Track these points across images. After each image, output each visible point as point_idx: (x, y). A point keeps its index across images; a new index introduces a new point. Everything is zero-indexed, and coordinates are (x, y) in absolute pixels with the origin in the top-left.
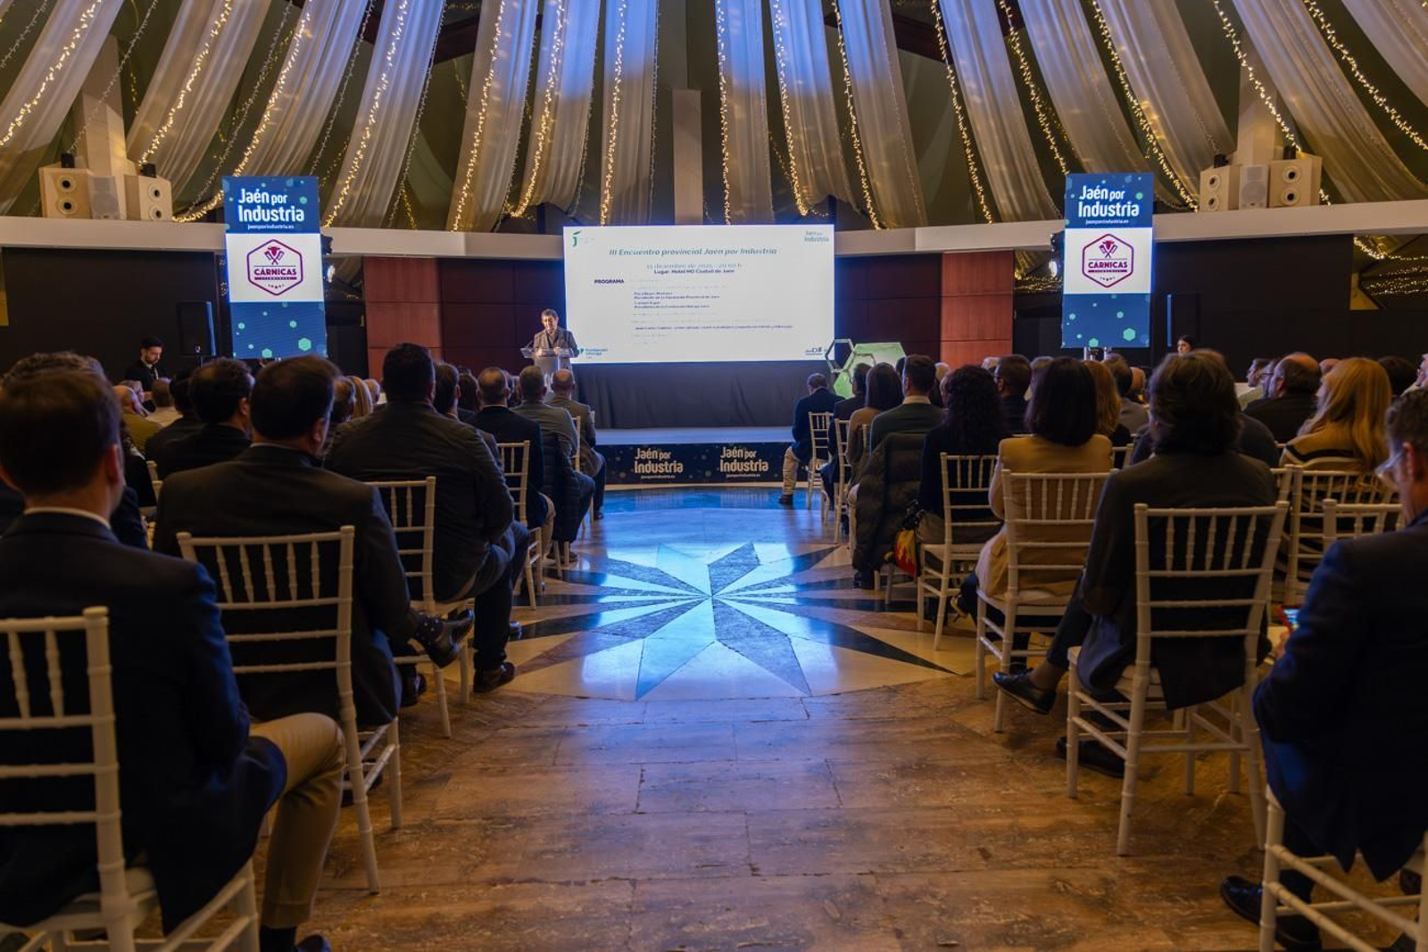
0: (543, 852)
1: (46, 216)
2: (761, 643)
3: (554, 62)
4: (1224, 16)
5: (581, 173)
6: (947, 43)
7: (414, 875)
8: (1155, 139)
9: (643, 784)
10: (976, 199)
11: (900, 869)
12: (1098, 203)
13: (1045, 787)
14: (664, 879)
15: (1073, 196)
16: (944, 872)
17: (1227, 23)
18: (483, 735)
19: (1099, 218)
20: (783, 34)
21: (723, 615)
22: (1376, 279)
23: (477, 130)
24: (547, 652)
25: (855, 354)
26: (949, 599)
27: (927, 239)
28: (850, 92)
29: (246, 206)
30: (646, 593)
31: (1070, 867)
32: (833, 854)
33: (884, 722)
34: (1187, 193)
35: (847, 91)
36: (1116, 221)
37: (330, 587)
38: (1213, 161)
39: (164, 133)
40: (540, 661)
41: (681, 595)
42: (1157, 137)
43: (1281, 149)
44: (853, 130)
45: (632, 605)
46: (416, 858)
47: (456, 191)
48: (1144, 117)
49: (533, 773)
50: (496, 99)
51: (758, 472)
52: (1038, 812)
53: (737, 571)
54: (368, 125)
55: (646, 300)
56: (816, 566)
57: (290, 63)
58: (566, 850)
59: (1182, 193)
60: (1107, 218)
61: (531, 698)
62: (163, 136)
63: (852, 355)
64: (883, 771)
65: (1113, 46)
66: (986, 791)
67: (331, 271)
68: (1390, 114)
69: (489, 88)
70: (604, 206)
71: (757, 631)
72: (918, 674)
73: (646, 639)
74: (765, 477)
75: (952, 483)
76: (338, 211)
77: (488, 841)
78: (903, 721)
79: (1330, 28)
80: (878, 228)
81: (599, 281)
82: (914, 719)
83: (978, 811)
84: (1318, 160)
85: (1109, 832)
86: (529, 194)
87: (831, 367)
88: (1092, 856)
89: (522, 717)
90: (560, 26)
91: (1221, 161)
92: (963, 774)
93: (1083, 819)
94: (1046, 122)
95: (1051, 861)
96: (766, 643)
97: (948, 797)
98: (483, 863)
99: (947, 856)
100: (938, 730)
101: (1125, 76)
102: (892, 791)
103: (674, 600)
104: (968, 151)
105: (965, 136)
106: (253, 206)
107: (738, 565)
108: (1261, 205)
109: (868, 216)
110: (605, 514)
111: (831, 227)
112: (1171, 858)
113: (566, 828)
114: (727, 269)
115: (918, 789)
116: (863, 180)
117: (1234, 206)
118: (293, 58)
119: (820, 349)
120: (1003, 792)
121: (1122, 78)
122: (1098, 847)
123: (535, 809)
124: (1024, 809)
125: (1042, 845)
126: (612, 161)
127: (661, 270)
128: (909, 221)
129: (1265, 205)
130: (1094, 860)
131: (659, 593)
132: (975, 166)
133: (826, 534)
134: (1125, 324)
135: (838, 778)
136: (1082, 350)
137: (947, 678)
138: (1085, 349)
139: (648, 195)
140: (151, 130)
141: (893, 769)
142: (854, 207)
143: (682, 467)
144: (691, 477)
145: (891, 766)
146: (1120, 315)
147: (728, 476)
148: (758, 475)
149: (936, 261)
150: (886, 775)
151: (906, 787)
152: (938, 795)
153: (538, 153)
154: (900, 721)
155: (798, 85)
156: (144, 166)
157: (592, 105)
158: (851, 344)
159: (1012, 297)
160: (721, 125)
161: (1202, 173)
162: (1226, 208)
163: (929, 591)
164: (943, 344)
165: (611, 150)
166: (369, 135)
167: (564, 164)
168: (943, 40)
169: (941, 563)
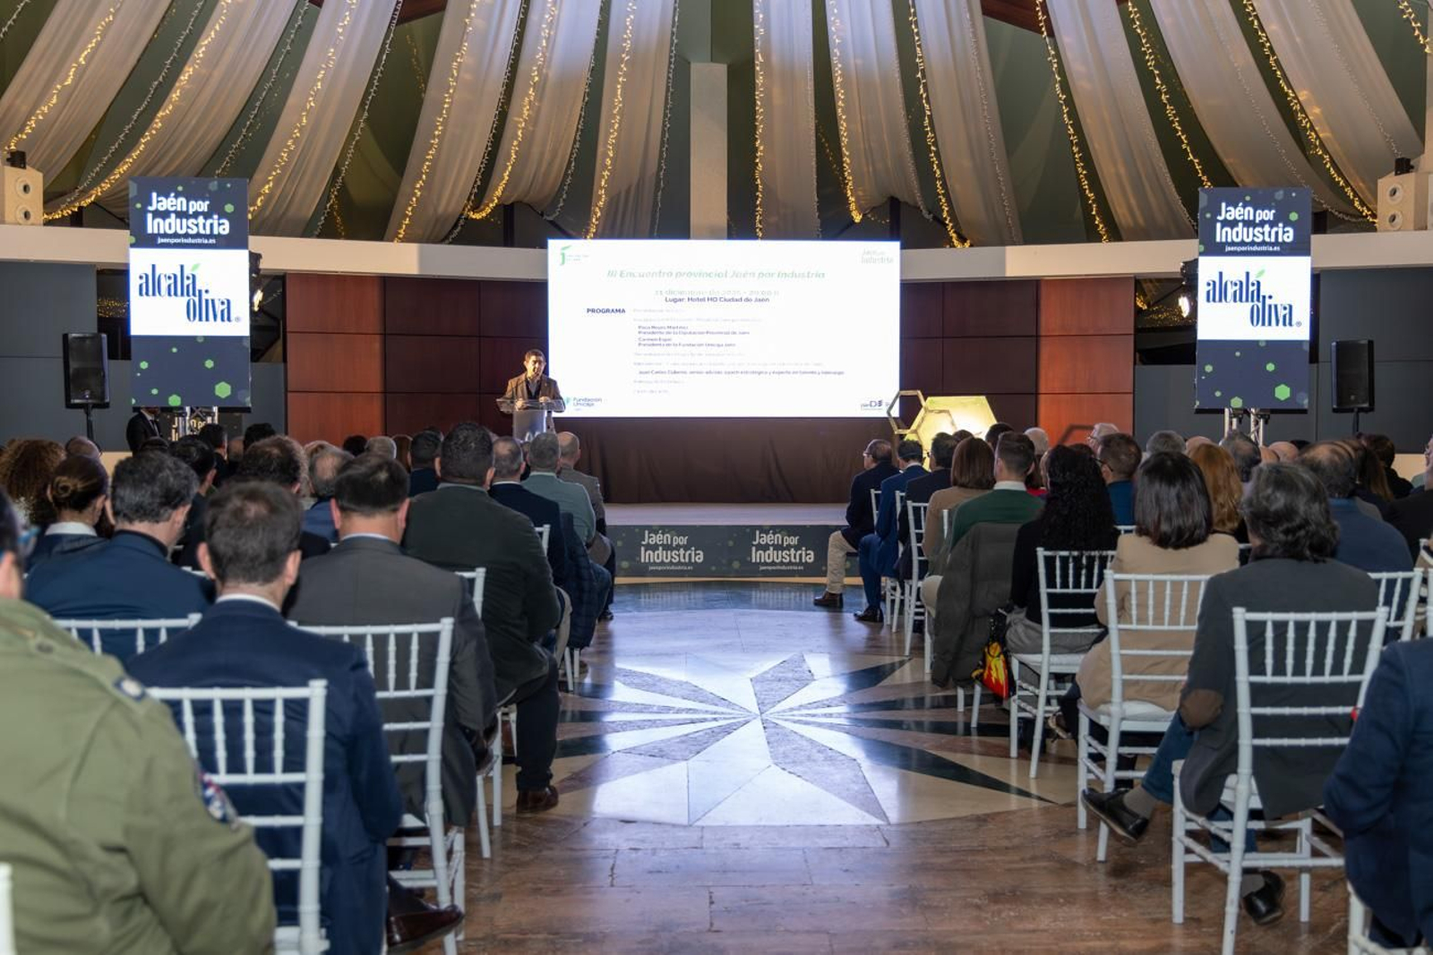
2: (826, 768)
3: (545, 33)
5: (568, 167)
6: (1048, 18)
8: (1317, 137)
9: (713, 906)
10: (1087, 208)
12: (1241, 225)
13: (1149, 914)
15: (1208, 215)
18: (528, 857)
19: (1243, 243)
21: (775, 735)
23: (441, 115)
25: (926, 410)
26: (1046, 719)
27: (1022, 261)
28: (924, 76)
29: (157, 214)
30: (679, 711)
33: (973, 851)
34: (1362, 204)
35: (919, 75)
36: (1264, 248)
38: (1393, 166)
39: (43, 114)
40: (572, 783)
41: (722, 713)
42: (1321, 135)
44: (926, 122)
45: (666, 724)
47: (405, 188)
48: (1303, 110)
50: (468, 77)
51: (800, 563)
52: (1140, 935)
53: (787, 687)
54: (304, 109)
55: (652, 336)
56: (881, 684)
57: (213, 33)
59: (1357, 204)
60: (1253, 243)
61: (568, 820)
62: (41, 117)
63: (922, 411)
64: (973, 897)
65: (1260, 25)
66: (1086, 917)
67: (259, 296)
69: (460, 64)
70: (597, 210)
71: (821, 755)
72: (1014, 802)
73: (690, 762)
74: (809, 570)
75: (1051, 583)
78: (994, 850)
80: (956, 242)
81: (593, 311)
82: (1007, 848)
83: (1077, 934)
86: (498, 194)
87: (895, 426)
89: (563, 839)
91: (1404, 166)
92: (1061, 900)
94: (1175, 116)
96: (832, 768)
97: (1044, 923)
100: (1034, 859)
101: (1277, 61)
102: (984, 915)
103: (715, 719)
104: (1075, 149)
105: (1072, 131)
106: (164, 215)
107: (786, 680)
109: (944, 226)
110: (615, 615)
111: (896, 245)
113: (639, 944)
114: (761, 297)
115: (1012, 914)
116: (939, 183)
117: (1422, 226)
118: (217, 27)
119: (880, 403)
120: (1104, 918)
121: (1273, 63)
124: (1126, 933)
126: (611, 154)
127: (672, 297)
128: (1001, 238)
131: (695, 711)
132: (1083, 168)
133: (895, 645)
134: (1277, 379)
135: (925, 903)
136: (1222, 412)
137: (1044, 808)
138: (1227, 410)
139: (656, 196)
140: (25, 109)
141: (984, 895)
142: (927, 216)
143: (699, 558)
144: (714, 568)
145: (982, 893)
146: (1270, 367)
147: (762, 568)
148: (801, 568)
149: (1032, 287)
150: (977, 901)
151: (999, 912)
152: (1034, 919)
153: (515, 143)
154: (992, 850)
155: (856, 65)
156: (13, 154)
157: (590, 86)
158: (921, 398)
159: (1132, 337)
160: (755, 112)
161: (1379, 181)
162: (1412, 226)
163: (1024, 710)
164: (1042, 398)
165: (611, 140)
166: (305, 121)
167: (547, 156)
168: (1043, 14)
169: (1039, 676)
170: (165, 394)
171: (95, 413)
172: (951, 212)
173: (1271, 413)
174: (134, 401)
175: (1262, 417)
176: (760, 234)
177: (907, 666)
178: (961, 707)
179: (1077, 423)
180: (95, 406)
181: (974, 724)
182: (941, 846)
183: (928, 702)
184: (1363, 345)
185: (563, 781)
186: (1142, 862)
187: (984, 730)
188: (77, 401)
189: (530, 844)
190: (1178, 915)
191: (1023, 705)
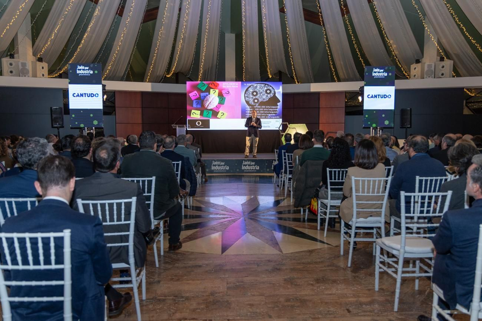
0: (197, 309)
1: (4, 76)
3: (184, 24)
4: (420, 12)
5: (192, 62)
6: (323, 20)
7: (153, 317)
8: (395, 54)
9: (228, 285)
10: (332, 73)
11: (320, 316)
13: (367, 287)
14: (239, 319)
15: (367, 74)
16: (335, 317)
17: (421, 14)
18: (170, 266)
20: (265, 16)
22: (471, 102)
23: (157, 47)
24: (188, 236)
25: (289, 128)
27: (315, 87)
30: (221, 214)
31: (378, 316)
32: (297, 310)
33: (309, 263)
34: (406, 72)
35: (288, 36)
37: (128, 218)
38: (415, 61)
40: (187, 239)
41: (233, 215)
42: (396, 53)
43: (439, 58)
44: (289, 49)
46: (152, 311)
47: (148, 68)
48: (391, 46)
49: (189, 280)
50: (163, 36)
51: (255, 170)
52: (365, 296)
54: (118, 45)
56: (279, 205)
58: (204, 308)
59: (404, 72)
61: (185, 253)
62: (46, 48)
63: (288, 128)
64: (310, 281)
65: (381, 22)
66: (347, 288)
67: (105, 97)
68: (477, 46)
69: (161, 33)
70: (200, 74)
71: (261, 229)
72: (319, 246)
73: (223, 232)
74: (258, 171)
75: (331, 179)
76: (106, 75)
77: (176, 305)
78: (316, 263)
79: (456, 17)
80: (297, 83)
82: (319, 262)
83: (345, 295)
84: (452, 62)
85: (390, 303)
86: (174, 69)
87: (281, 132)
88: (385, 312)
89: (183, 260)
90: (187, 12)
91: (418, 61)
92: (339, 282)
93: (382, 299)
94: (357, 47)
95: (371, 314)
96: (265, 233)
97: (334, 291)
98: (176, 312)
99: (335, 312)
100: (328, 266)
101: (385, 32)
102: (315, 288)
103: (231, 217)
104: (329, 57)
105: (329, 52)
107: (252, 204)
108: (432, 77)
109: (294, 78)
111: (281, 83)
112: (412, 312)
113: (203, 300)
115: (323, 287)
116: (292, 66)
117: (423, 78)
118: (93, 22)
119: (277, 126)
120: (353, 289)
121: (384, 32)
122: (387, 309)
123: (191, 294)
124: (361, 295)
125: (368, 308)
126: (204, 58)
128: (309, 81)
129: (433, 77)
130: (386, 313)
131: (225, 215)
132: (332, 62)
133: (282, 194)
134: (385, 119)
135: (295, 283)
136: (370, 128)
137: (330, 247)
138: (371, 128)
139: (216, 70)
140: (42, 46)
141: (314, 280)
142: (289, 76)
143: (228, 168)
144: (232, 171)
145: (313, 279)
146: (383, 116)
147: (245, 171)
148: (255, 171)
149: (317, 95)
150: (312, 282)
151: (319, 287)
152: (331, 290)
153: (177, 55)
154: (314, 263)
155: (270, 33)
156: (39, 58)
157: (197, 39)
158: (288, 124)
159: (344, 108)
160: (243, 47)
161: (411, 66)
162: (420, 78)
163: (322, 216)
164: (320, 124)
165: (203, 54)
166: (118, 48)
167: (186, 59)
168: (322, 19)
169: (327, 206)
170: (79, 124)
171: (61, 129)
172: (295, 74)
173: (384, 128)
174: (71, 126)
175: (381, 129)
176: (244, 81)
177: (286, 200)
178: (302, 213)
179: (329, 131)
180: (60, 127)
181: (306, 219)
182: (299, 261)
183: (292, 212)
184: (409, 110)
185: (184, 239)
186: (362, 267)
187: (309, 220)
188: (56, 126)
189: (172, 261)
190: (377, 288)
191: (322, 215)
